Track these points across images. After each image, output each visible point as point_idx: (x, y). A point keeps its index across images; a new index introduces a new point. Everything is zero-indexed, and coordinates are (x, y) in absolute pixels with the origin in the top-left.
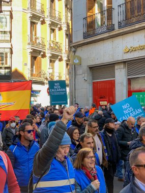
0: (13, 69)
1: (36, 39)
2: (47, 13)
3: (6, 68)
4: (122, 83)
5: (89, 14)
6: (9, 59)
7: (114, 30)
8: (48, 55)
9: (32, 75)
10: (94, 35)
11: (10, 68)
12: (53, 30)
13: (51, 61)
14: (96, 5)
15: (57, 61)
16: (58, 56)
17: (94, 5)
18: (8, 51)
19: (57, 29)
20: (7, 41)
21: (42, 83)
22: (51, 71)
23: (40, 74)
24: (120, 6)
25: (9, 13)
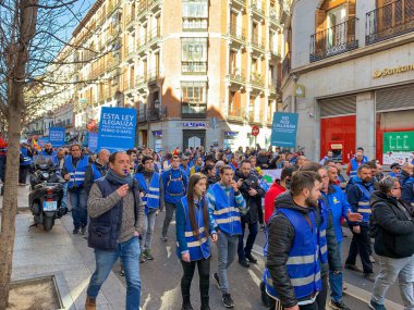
0: (209, 107)
1: (236, 70)
2: (249, 40)
3: (201, 105)
4: (367, 120)
5: (318, 30)
6: (204, 95)
7: (357, 47)
8: (249, 90)
9: (229, 113)
10: (325, 57)
11: (205, 105)
12: (254, 61)
13: (251, 97)
14: (328, 18)
15: (258, 97)
16: (259, 91)
17: (324, 19)
18: (204, 85)
19: (259, 59)
20: (202, 74)
21: (241, 123)
22: (251, 109)
23: (238, 112)
24: (368, 14)
25: (205, 40)
